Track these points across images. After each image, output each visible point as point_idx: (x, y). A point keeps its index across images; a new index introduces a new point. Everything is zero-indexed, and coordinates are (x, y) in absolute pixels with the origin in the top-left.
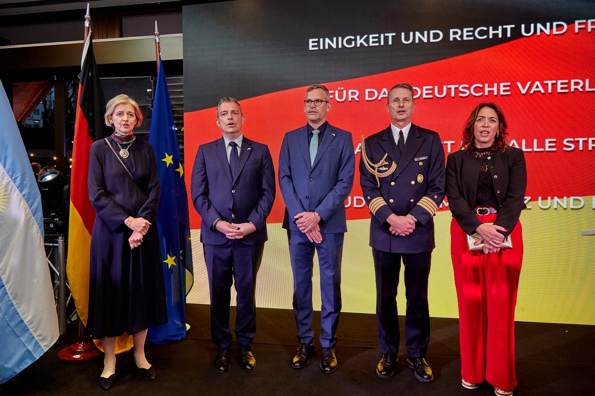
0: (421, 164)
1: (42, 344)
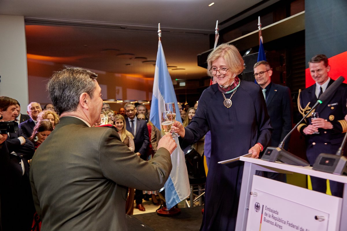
0: (332, 108)
1: (180, 197)
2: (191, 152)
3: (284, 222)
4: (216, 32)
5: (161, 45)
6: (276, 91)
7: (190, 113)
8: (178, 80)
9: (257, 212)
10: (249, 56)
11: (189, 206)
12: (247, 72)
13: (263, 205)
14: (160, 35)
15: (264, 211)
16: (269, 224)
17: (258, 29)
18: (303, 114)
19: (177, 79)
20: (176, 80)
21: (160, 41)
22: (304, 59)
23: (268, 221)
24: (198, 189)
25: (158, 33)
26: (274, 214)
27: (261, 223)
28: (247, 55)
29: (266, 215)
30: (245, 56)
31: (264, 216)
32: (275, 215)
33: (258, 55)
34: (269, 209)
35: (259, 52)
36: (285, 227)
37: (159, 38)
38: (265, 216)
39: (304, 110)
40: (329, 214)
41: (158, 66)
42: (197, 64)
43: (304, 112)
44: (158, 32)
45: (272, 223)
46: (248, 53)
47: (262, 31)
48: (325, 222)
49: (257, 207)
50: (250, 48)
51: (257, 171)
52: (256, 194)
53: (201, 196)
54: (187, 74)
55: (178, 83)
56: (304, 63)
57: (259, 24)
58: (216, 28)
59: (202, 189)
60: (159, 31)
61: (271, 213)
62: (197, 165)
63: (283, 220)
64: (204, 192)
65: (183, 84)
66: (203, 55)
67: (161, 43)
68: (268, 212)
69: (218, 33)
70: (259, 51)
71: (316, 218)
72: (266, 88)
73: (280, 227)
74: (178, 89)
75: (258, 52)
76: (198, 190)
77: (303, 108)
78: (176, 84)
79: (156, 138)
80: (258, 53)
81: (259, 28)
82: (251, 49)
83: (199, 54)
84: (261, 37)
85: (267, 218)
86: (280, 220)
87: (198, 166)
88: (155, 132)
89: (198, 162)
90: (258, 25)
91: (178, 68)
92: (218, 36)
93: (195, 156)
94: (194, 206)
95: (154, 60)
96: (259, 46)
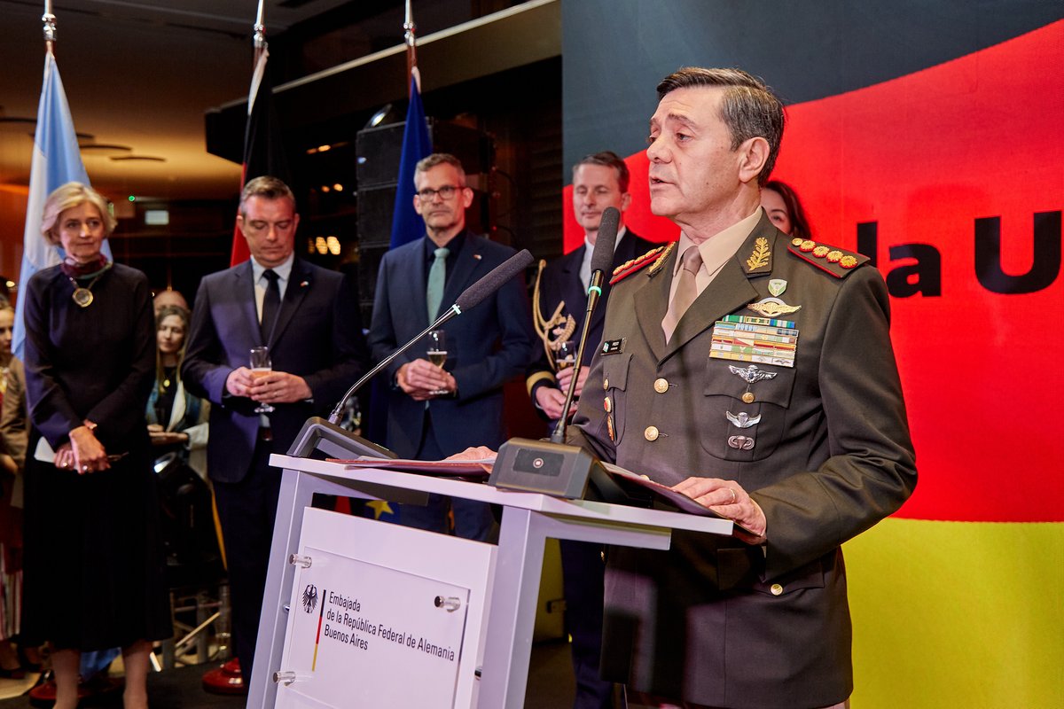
2: (165, 470)
3: (371, 629)
4: (258, 38)
5: (56, 69)
6: (479, 257)
7: (165, 328)
8: (139, 199)
9: (308, 612)
10: (379, 131)
11: (158, 668)
12: (371, 189)
13: (325, 591)
14: (49, 30)
15: (327, 607)
16: (338, 642)
17: (403, 41)
18: (544, 337)
19: (135, 195)
20: (132, 198)
21: (50, 57)
22: (559, 153)
23: (335, 635)
24: (194, 602)
25: (43, 24)
26: (350, 612)
27: (317, 642)
28: (377, 125)
29: (331, 616)
30: (369, 130)
31: (325, 621)
32: (353, 615)
33: (404, 130)
34: (339, 600)
35: (406, 123)
36: (374, 641)
37: (49, 44)
38: (329, 622)
39: (547, 326)
40: (469, 591)
41: (42, 149)
42: (202, 146)
43: (547, 332)
44: (44, 19)
45: (343, 638)
46: (378, 119)
47: (420, 50)
48: (460, 612)
49: (310, 598)
50: (387, 104)
51: (315, 495)
52: (310, 561)
53: (204, 628)
54: (172, 178)
55: (140, 210)
56: (560, 167)
57: (408, 23)
58: (258, 25)
59: (209, 602)
60: (48, 15)
61: (342, 611)
62: (192, 516)
63: (369, 624)
64: (214, 613)
65: (158, 218)
66: (225, 111)
67: (54, 63)
68: (336, 608)
69: (267, 44)
70: (408, 117)
71: (438, 602)
72: (447, 246)
73: (363, 645)
74: (139, 235)
75: (404, 120)
76: (191, 608)
77: (547, 319)
78: (129, 214)
79: (21, 419)
80: (404, 126)
81: (409, 37)
82: (389, 107)
83: (213, 110)
84: (415, 71)
85: (334, 626)
86: (363, 626)
87: (192, 521)
88: (16, 397)
89: (192, 507)
90: (406, 26)
91: (136, 153)
92: (266, 53)
93: (185, 483)
94: (178, 665)
95: (31, 117)
96: (407, 99)
